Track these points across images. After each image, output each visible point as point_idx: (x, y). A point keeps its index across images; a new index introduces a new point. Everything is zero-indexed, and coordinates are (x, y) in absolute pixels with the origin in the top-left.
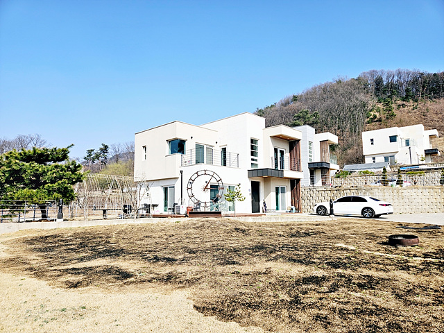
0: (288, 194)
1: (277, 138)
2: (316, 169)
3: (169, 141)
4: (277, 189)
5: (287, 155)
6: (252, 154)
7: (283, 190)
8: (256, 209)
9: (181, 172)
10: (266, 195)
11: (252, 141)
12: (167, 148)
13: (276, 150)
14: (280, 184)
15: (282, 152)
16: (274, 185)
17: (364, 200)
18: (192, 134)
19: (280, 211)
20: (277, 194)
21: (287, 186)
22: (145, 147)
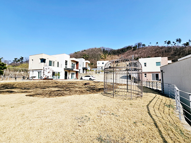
0: (75, 75)
1: (72, 61)
2: (84, 69)
3: (40, 59)
4: (72, 74)
5: (75, 65)
6: (66, 64)
7: (74, 74)
8: (66, 78)
9: (44, 68)
10: (69, 75)
11: (66, 61)
12: (40, 61)
13: (72, 64)
14: (73, 73)
15: (74, 65)
16: (71, 73)
17: (90, 77)
18: (48, 58)
19: (73, 79)
21: (75, 73)
22: (32, 60)
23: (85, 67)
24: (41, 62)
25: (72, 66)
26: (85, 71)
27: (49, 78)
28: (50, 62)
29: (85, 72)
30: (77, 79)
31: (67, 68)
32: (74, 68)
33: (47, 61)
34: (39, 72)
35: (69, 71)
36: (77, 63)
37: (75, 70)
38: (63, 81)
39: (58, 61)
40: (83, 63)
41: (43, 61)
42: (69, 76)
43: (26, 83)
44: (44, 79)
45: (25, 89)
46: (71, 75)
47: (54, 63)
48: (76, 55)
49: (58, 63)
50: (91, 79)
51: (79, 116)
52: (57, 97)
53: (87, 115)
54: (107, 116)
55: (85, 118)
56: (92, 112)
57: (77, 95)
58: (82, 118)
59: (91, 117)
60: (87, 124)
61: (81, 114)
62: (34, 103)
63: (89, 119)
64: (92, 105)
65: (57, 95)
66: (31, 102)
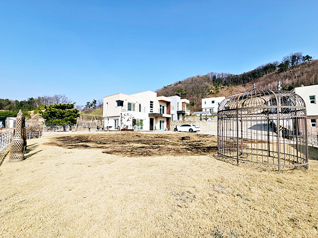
0: (165, 123)
1: (161, 101)
2: (180, 114)
3: (117, 101)
4: (161, 121)
5: (165, 108)
6: (151, 107)
7: (163, 122)
8: (151, 129)
9: (121, 114)
10: (156, 123)
11: (151, 102)
12: (116, 104)
13: (161, 106)
14: (162, 120)
15: (163, 107)
16: (159, 120)
18: (126, 99)
19: (162, 130)
20: (161, 123)
21: (165, 120)
22: (107, 103)
23: (180, 109)
24: (118, 106)
25: (161, 110)
26: (181, 116)
27: (129, 128)
28: (129, 104)
29: (181, 119)
30: (169, 129)
31: (154, 113)
32: (163, 113)
33: (125, 104)
34: (115, 120)
35: (156, 118)
36: (168, 104)
37: (165, 115)
38: (148, 133)
39: (139, 102)
40: (177, 102)
41: (120, 103)
42: (157, 125)
43: (101, 135)
44: (122, 130)
45: (101, 143)
46: (159, 123)
47: (134, 105)
48: (166, 92)
49: (140, 105)
50: (192, 130)
51: (177, 190)
52: (142, 157)
53: (191, 190)
54: (228, 197)
55: (186, 194)
56: (199, 186)
57: (171, 157)
58: (183, 194)
59: (198, 195)
60: (193, 206)
61: (180, 187)
62: (113, 163)
63: (194, 197)
64: (197, 175)
65: (142, 155)
66: (110, 162)
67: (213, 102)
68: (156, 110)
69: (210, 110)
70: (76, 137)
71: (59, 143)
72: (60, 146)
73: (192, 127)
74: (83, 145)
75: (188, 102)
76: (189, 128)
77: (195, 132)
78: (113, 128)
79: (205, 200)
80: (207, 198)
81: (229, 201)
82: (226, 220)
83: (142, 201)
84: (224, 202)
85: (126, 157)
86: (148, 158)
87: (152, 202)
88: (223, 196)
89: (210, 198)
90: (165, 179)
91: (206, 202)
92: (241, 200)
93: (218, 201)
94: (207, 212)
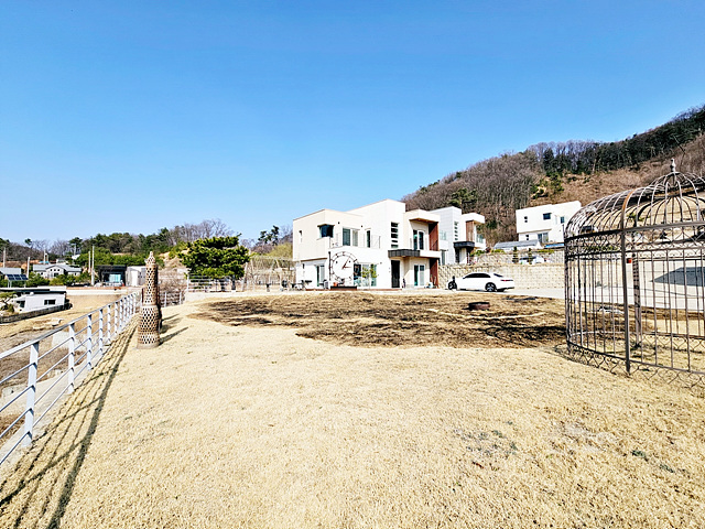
0: (427, 272)
1: (415, 221)
2: (461, 248)
3: (320, 227)
5: (426, 237)
6: (393, 236)
8: (395, 283)
9: (330, 253)
10: (406, 272)
11: (393, 224)
12: (318, 231)
13: (415, 232)
14: (419, 264)
16: (412, 264)
17: (488, 276)
20: (416, 271)
21: (427, 265)
22: (301, 232)
23: (462, 238)
24: (323, 236)
25: (415, 241)
26: (464, 254)
27: (346, 284)
28: (346, 232)
29: (464, 260)
30: (436, 285)
31: (399, 248)
32: (422, 248)
33: (337, 231)
34: (318, 268)
35: (406, 259)
36: (432, 226)
37: (426, 253)
38: (388, 293)
39: (366, 227)
40: (453, 223)
41: (327, 231)
42: (407, 275)
43: (290, 299)
44: (334, 288)
46: (412, 272)
47: (356, 234)
48: (427, 199)
49: (369, 232)
50: (495, 287)
51: (469, 427)
52: (380, 348)
53: (503, 429)
55: (492, 438)
56: (524, 422)
57: (445, 348)
58: (483, 436)
59: (521, 443)
60: (511, 468)
61: (475, 420)
62: (319, 358)
63: (513, 446)
64: (515, 395)
65: (378, 341)
66: (313, 356)
67: (547, 216)
68: (405, 241)
69: (540, 236)
70: (244, 302)
71: (215, 314)
72: (217, 320)
73: (493, 279)
74: (258, 320)
75: (481, 219)
76: (486, 280)
77: (502, 290)
78: (313, 285)
79: (541, 457)
80: (548, 452)
81: (611, 466)
82: (605, 512)
83: (388, 444)
84: (596, 467)
85: (345, 347)
86: (394, 349)
87: (411, 448)
88: (592, 450)
89: (553, 452)
90: (437, 400)
91: (546, 463)
92: (647, 467)
93: (577, 461)
94: (551, 487)
